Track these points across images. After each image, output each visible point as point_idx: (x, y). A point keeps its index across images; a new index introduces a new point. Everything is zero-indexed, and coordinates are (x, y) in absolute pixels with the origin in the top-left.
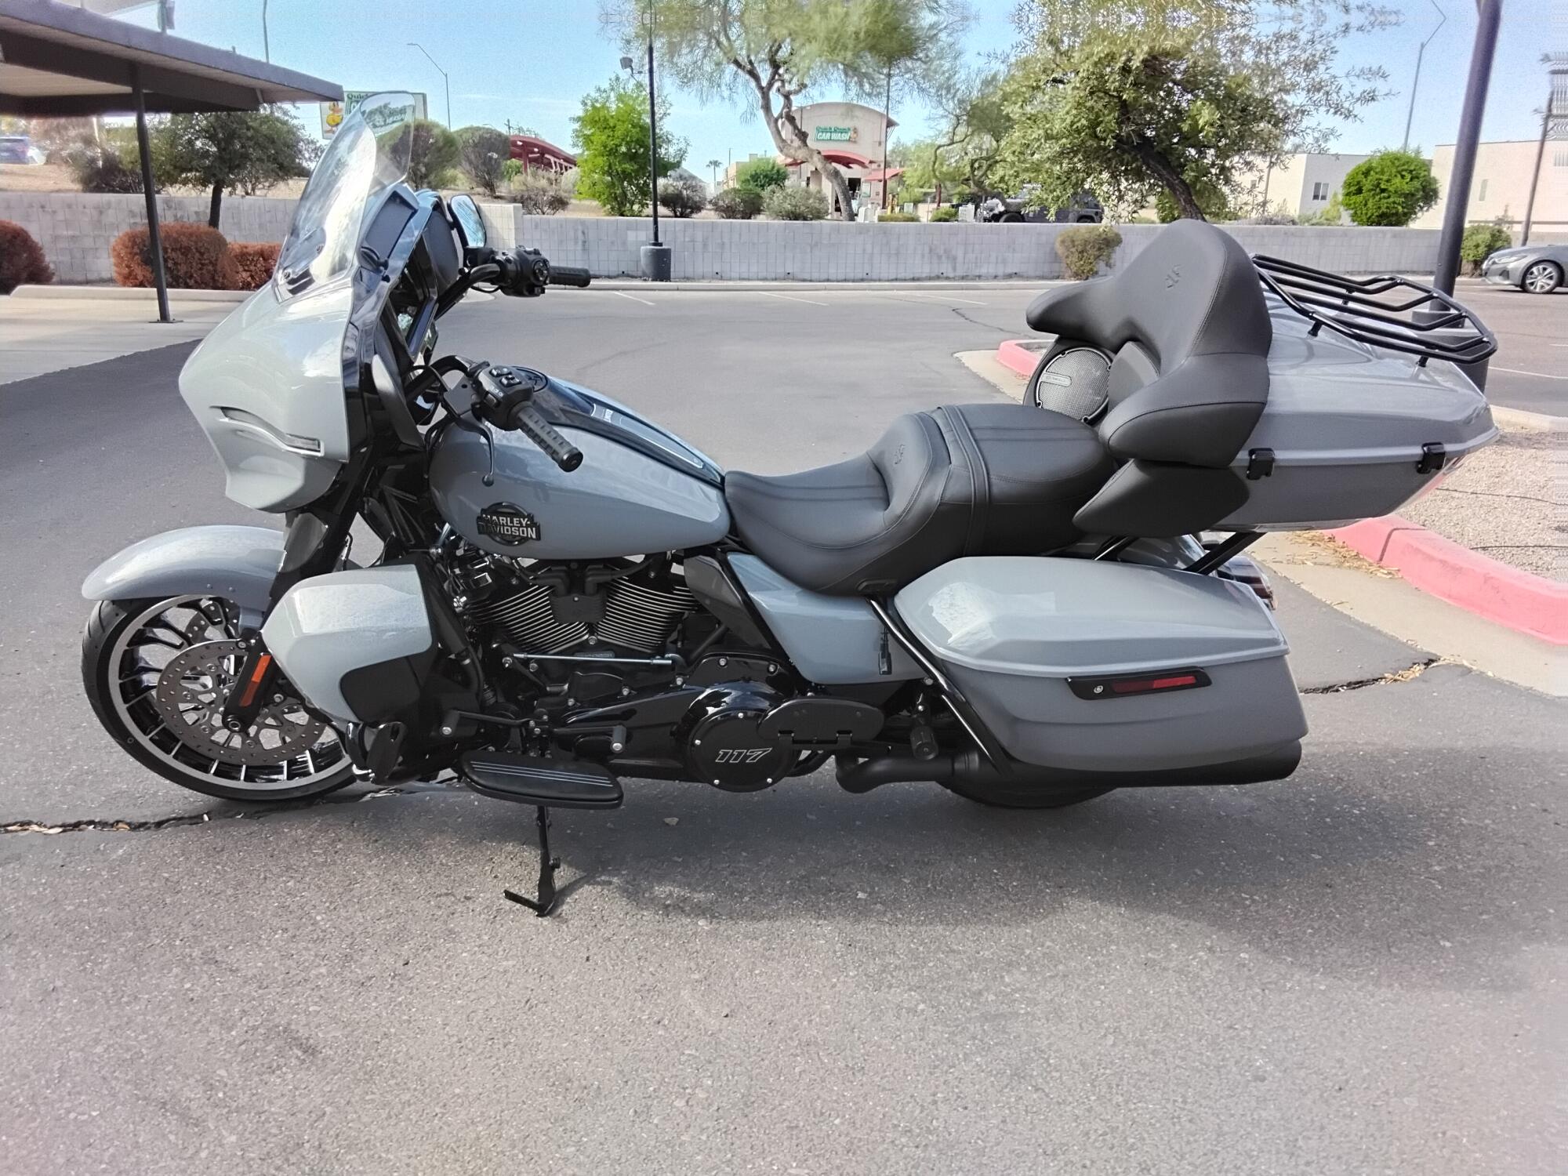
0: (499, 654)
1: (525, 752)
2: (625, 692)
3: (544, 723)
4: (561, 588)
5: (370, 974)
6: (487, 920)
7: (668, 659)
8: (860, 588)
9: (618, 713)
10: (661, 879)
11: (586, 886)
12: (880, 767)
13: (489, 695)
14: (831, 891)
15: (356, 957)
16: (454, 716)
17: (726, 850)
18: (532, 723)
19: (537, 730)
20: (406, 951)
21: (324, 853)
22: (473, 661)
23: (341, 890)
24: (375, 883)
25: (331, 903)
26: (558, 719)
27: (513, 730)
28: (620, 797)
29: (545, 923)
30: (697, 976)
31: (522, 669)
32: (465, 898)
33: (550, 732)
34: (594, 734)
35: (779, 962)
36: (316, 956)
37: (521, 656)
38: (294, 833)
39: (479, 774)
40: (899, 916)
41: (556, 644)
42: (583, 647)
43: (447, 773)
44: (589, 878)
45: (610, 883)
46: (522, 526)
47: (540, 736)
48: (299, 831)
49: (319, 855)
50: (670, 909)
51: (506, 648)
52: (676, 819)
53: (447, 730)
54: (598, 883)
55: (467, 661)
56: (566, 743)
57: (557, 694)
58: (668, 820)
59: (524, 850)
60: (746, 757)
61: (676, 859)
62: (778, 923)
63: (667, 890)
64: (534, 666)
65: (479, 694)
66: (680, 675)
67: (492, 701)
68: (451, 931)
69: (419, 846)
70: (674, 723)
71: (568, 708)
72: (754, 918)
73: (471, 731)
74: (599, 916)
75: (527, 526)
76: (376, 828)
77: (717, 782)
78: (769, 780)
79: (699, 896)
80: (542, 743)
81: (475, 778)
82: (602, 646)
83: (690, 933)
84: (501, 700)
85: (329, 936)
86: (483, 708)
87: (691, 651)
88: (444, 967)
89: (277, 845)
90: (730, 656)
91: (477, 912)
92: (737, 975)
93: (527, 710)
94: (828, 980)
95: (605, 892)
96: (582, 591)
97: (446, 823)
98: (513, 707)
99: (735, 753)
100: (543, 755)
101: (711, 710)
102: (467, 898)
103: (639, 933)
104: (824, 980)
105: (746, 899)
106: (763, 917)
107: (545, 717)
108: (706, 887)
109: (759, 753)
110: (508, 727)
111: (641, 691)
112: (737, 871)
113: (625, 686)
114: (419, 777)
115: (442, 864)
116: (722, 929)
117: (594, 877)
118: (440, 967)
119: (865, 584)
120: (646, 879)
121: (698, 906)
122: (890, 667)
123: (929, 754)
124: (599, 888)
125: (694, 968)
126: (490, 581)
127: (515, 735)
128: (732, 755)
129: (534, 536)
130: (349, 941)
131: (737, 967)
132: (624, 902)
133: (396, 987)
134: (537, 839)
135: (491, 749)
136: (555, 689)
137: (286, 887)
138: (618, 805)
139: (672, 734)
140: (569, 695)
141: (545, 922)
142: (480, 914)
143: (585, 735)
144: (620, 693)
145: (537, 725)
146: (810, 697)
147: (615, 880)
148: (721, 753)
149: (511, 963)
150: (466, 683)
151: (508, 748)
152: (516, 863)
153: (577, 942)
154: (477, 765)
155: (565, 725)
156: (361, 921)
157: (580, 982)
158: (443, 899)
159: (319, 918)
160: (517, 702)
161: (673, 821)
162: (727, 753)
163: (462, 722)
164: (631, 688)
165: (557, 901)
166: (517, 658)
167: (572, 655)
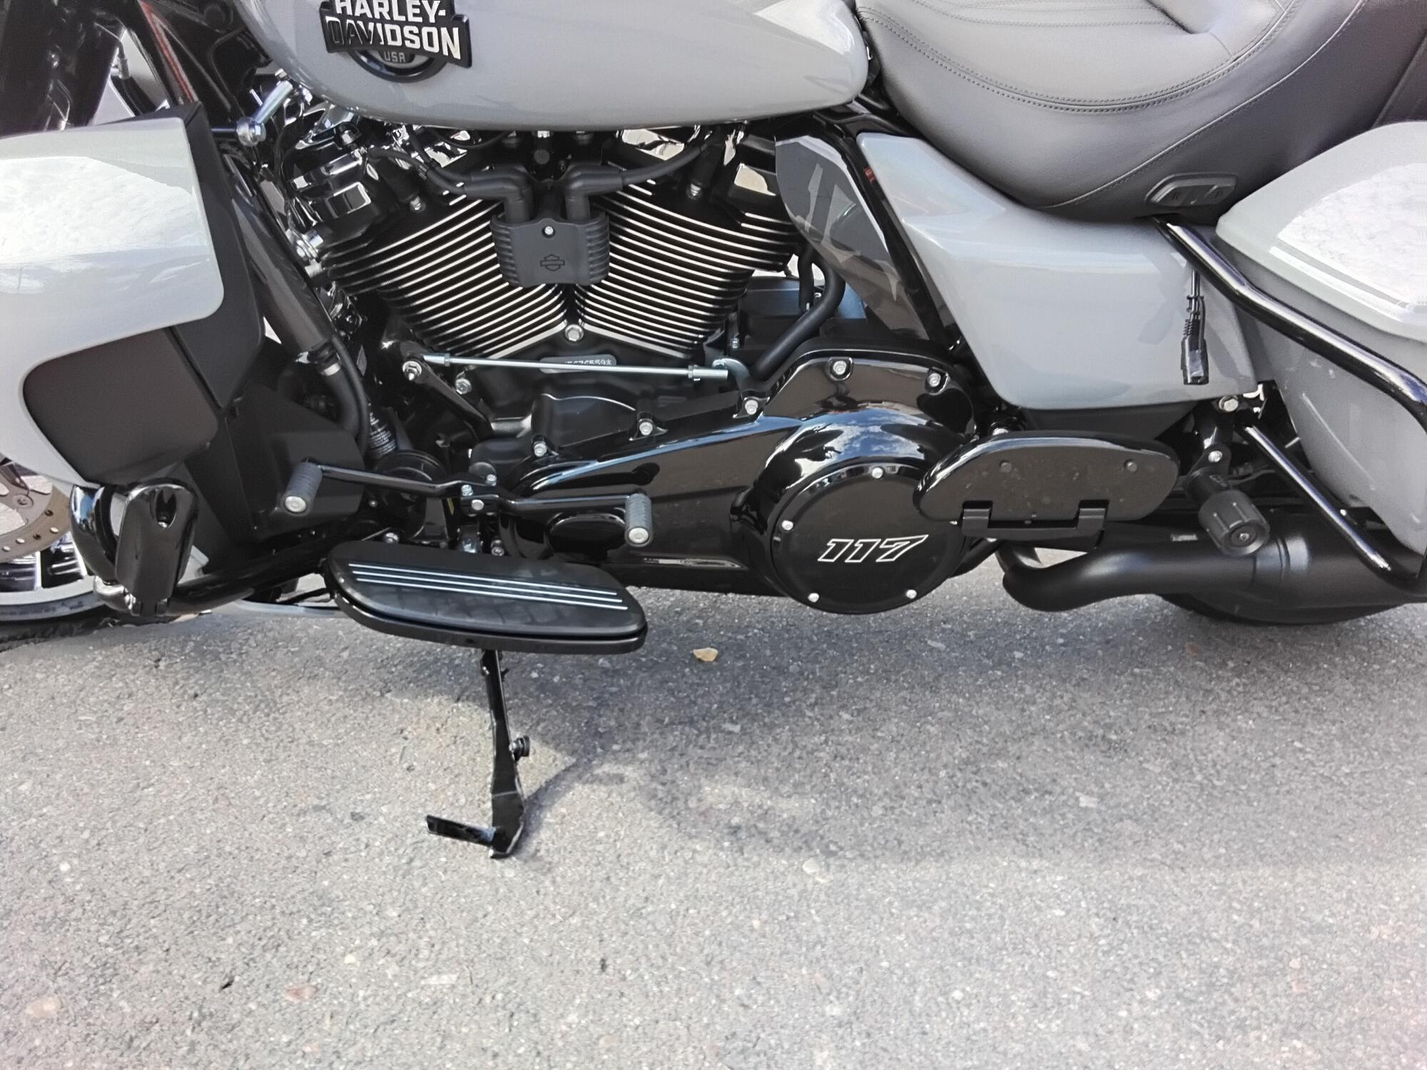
0: (396, 358)
1: (455, 544)
2: (646, 428)
3: (490, 489)
4: (516, 205)
5: (149, 1013)
6: (396, 869)
7: (720, 367)
8: (1159, 197)
9: (629, 470)
10: (711, 767)
11: (578, 787)
12: (1104, 568)
13: (382, 437)
14: (1027, 792)
15: (124, 968)
16: (310, 475)
17: (812, 706)
18: (467, 490)
19: (478, 504)
20: (229, 949)
21: (98, 723)
22: (344, 368)
23: (118, 802)
24: (183, 785)
25: (92, 833)
26: (514, 482)
27: (429, 501)
28: (642, 632)
29: (510, 873)
30: (835, 1010)
31: (442, 386)
32: (353, 815)
33: (502, 507)
34: (584, 510)
35: (993, 968)
36: (43, 966)
37: (439, 359)
38: (51, 681)
39: (366, 589)
40: (1177, 846)
41: (502, 340)
42: (556, 347)
43: (311, 582)
44: (579, 770)
45: (621, 779)
46: (426, 23)
47: (481, 514)
48: (62, 679)
49: (89, 725)
50: (743, 834)
51: (407, 347)
52: (715, 652)
53: (295, 503)
54: (598, 780)
55: (333, 370)
56: (532, 526)
57: (511, 436)
58: (699, 653)
59: (460, 713)
60: (879, 552)
61: (728, 726)
62: (956, 868)
63: (727, 791)
64: (463, 383)
65: (361, 435)
66: (751, 394)
67: (389, 448)
68: (323, 897)
69: (272, 705)
70: (739, 489)
71: (533, 461)
72: (905, 856)
73: (350, 504)
74: (610, 856)
75: (439, 22)
76: (197, 670)
77: (814, 597)
78: (911, 594)
79: (789, 807)
80: (487, 527)
81: (358, 596)
82: (592, 344)
83: (793, 892)
84: (405, 445)
85: (77, 913)
86: (370, 460)
87: (762, 354)
88: (307, 993)
89: (18, 705)
90: (854, 355)
91: (374, 851)
92: (918, 1003)
93: (455, 465)
94: (1110, 1012)
95: (615, 798)
96: (562, 213)
97: (320, 662)
98: (428, 459)
99: (859, 545)
100: (486, 549)
101: (807, 467)
102: (356, 817)
103: (695, 897)
104: (1101, 1013)
105: (877, 811)
106: (923, 855)
107: (492, 479)
108: (796, 785)
109: (900, 545)
110: (421, 498)
111: (676, 429)
112: (843, 750)
113: (645, 416)
114: (250, 593)
115: (311, 743)
116: (853, 881)
117: (589, 766)
118: (297, 993)
119: (1169, 189)
120: (684, 768)
121: (792, 829)
122: (1206, 369)
123: (1249, 542)
124: (602, 791)
125: (825, 985)
126: (368, 201)
127: (435, 513)
128: (852, 548)
129: (457, 55)
130: (117, 923)
131: (913, 983)
132: (654, 821)
133: (201, 1049)
134: (482, 688)
135: (392, 537)
136: (506, 427)
137: (16, 794)
138: (638, 645)
139: (735, 510)
140: (536, 435)
141: (510, 869)
142: (381, 854)
143: (566, 513)
144: (635, 431)
145: (477, 492)
146: (1001, 436)
147: (629, 771)
148: (831, 544)
149: (447, 979)
150: (335, 413)
151: (423, 536)
152: (446, 738)
153: (575, 921)
154: (359, 569)
155: (529, 493)
156: (147, 873)
157: (596, 1030)
158: (311, 819)
159: (64, 867)
160: (435, 452)
161: (708, 654)
162: (844, 544)
163: (328, 487)
164: (656, 423)
165: (527, 823)
166: (432, 365)
167: (538, 360)
